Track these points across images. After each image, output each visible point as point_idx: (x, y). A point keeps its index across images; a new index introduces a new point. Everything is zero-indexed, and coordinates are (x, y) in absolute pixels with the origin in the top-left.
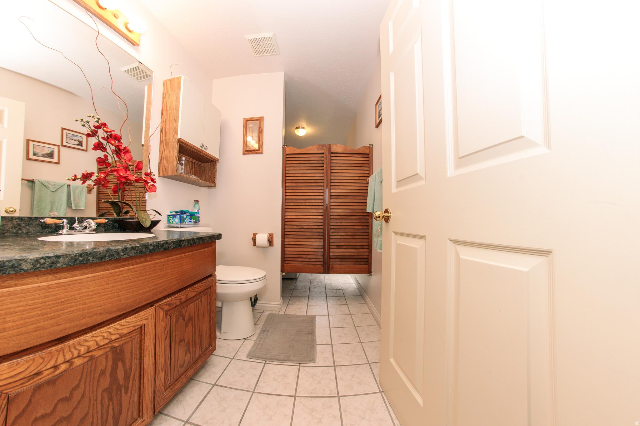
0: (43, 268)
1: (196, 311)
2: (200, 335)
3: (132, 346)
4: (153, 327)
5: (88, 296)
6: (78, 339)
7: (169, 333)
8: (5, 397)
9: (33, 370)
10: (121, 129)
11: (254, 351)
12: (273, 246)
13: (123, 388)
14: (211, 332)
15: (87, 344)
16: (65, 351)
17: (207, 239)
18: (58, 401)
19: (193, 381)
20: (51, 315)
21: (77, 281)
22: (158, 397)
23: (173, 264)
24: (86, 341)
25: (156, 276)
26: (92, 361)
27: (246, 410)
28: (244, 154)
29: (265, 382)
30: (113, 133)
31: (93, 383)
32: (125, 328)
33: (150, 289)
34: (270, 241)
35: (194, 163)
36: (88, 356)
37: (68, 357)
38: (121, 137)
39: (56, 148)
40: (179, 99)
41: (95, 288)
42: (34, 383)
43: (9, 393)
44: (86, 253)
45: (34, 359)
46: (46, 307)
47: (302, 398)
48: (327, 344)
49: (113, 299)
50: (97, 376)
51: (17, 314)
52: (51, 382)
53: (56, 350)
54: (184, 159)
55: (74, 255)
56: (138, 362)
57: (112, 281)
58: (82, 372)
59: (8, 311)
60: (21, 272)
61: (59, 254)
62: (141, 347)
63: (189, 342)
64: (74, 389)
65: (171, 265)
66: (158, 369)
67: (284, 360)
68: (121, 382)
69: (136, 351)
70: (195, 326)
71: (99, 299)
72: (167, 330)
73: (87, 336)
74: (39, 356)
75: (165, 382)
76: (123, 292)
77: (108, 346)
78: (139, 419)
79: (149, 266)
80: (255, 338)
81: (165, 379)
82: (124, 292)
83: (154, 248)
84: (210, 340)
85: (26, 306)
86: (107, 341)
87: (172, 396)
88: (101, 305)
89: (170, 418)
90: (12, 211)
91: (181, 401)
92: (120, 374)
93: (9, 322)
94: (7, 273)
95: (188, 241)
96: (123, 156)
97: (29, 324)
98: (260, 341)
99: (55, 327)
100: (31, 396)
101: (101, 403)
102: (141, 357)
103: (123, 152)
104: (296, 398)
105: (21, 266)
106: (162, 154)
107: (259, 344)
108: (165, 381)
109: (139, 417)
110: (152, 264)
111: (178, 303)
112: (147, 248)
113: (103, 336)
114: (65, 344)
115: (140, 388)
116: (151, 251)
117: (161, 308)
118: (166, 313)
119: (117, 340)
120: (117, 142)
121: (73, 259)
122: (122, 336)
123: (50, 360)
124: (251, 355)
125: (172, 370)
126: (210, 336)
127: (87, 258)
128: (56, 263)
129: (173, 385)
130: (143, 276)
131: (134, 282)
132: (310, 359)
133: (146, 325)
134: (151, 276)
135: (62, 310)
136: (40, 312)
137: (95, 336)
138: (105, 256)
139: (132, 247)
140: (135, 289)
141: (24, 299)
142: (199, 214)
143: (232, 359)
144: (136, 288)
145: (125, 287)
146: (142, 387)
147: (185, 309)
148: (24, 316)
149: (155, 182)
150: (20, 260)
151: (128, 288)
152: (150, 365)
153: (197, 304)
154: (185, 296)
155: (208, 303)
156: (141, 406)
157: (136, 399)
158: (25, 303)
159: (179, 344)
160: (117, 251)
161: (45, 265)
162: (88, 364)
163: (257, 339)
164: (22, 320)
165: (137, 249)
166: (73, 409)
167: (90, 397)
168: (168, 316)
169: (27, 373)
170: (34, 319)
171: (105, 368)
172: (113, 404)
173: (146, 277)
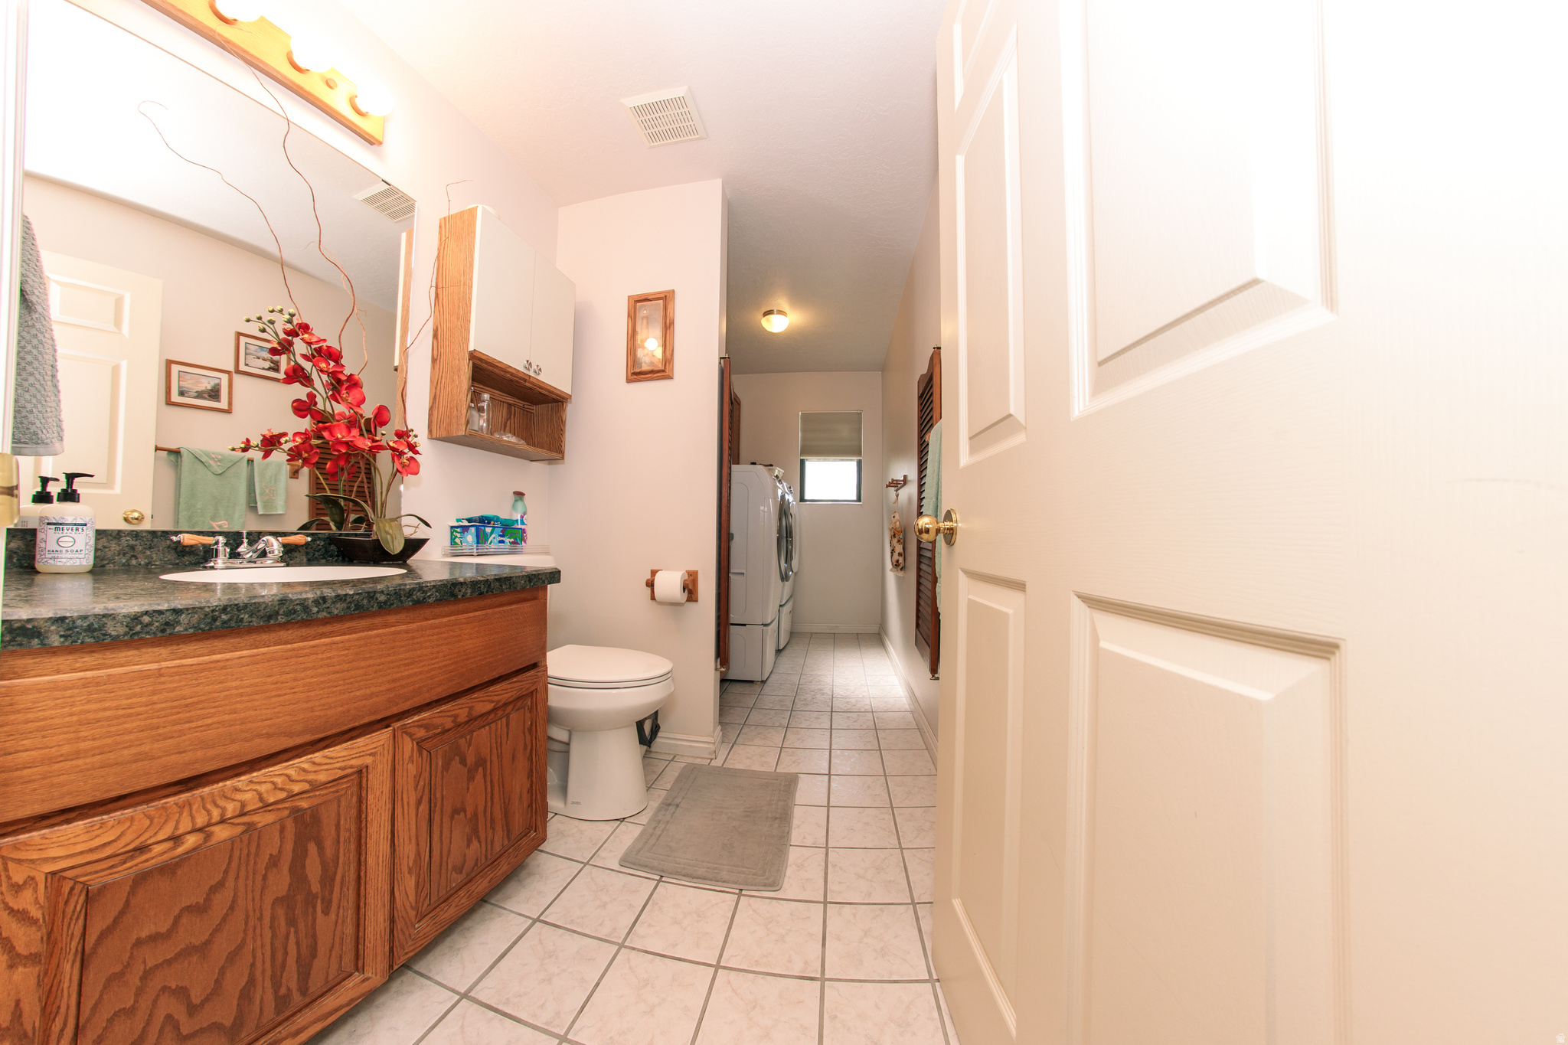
0: (148, 633)
1: (494, 745)
2: (504, 803)
3: (339, 811)
4: (387, 774)
5: (241, 695)
6: (221, 784)
7: (427, 791)
8: (81, 891)
9: (130, 840)
10: (340, 335)
11: (639, 851)
12: (697, 601)
13: (319, 901)
14: (534, 796)
15: (239, 796)
16: (195, 807)
17: (523, 582)
18: (181, 911)
19: (488, 907)
20: (166, 730)
21: (219, 664)
22: (400, 931)
23: (435, 637)
24: (236, 789)
25: (395, 662)
26: (250, 835)
27: (597, 984)
28: (629, 381)
29: (653, 926)
30: (324, 345)
31: (254, 882)
32: (321, 770)
33: (381, 689)
34: (690, 589)
35: (514, 405)
36: (244, 824)
37: (200, 821)
38: (341, 352)
39: (225, 377)
40: (473, 259)
41: (258, 680)
42: (134, 868)
43: (88, 883)
44: (237, 605)
45: (132, 819)
46: (155, 714)
47: (733, 972)
48: (816, 847)
49: (296, 706)
50: (261, 867)
51: (101, 723)
52: (168, 869)
53: (176, 804)
54: (486, 396)
55: (211, 608)
56: (353, 847)
57: (292, 667)
58: (231, 857)
59: (83, 716)
60: (105, 641)
61: (179, 607)
62: (361, 817)
63: (476, 815)
64: (214, 890)
65: (431, 638)
66: (401, 869)
67: (705, 878)
68: (316, 888)
69: (348, 823)
70: (492, 781)
71: (265, 704)
72: (422, 783)
73: (239, 781)
74: (143, 813)
75: (417, 902)
76: (317, 692)
77: (287, 805)
78: (356, 973)
79: (378, 639)
80: (644, 819)
81: (419, 893)
82: (321, 692)
83: (389, 599)
84: (532, 816)
85: (117, 708)
86: (283, 795)
87: (435, 934)
88: (268, 716)
89: (431, 983)
90: (137, 519)
91: (459, 949)
92: (313, 869)
93: (85, 739)
94: (80, 641)
95: (474, 584)
96: (344, 396)
97: (123, 746)
98: (655, 828)
99: (173, 757)
100: (129, 893)
101: (271, 928)
102: (359, 837)
103: (346, 385)
104: (720, 970)
105: (106, 629)
106: (436, 388)
107: (652, 835)
108: (418, 898)
109: (357, 970)
110: (385, 635)
111: (449, 723)
112: (372, 597)
113: (273, 783)
114: (195, 792)
115: (358, 908)
116: (381, 605)
117: (406, 733)
118: (420, 743)
119: (305, 796)
120: (332, 364)
121: (208, 616)
122: (315, 787)
123: (164, 823)
124: (631, 861)
125: (435, 877)
126: (532, 807)
127: (239, 616)
128: (173, 625)
129: (437, 910)
130: (366, 659)
131: (343, 671)
132: (767, 881)
133: (370, 768)
134: (383, 660)
135: (188, 722)
136: (143, 723)
137: (257, 781)
138: (277, 613)
139: (338, 596)
140: (347, 686)
141: (112, 694)
142: (523, 523)
143: (585, 866)
144: (348, 684)
145: (322, 682)
146: (362, 905)
147: (466, 739)
148: (112, 729)
149: (417, 453)
150: (104, 616)
151: (329, 684)
152: (381, 859)
153: (496, 730)
154: (467, 709)
155: (526, 730)
156: (361, 947)
157: (350, 930)
158: (114, 704)
159: (452, 818)
160: (302, 604)
161: (152, 628)
162: (241, 841)
163: (649, 823)
164: (110, 737)
165: (349, 600)
166: (211, 930)
167: (247, 911)
168: (425, 753)
169: (121, 846)
170: (132, 737)
171: (280, 852)
172: (296, 932)
173: (371, 662)
